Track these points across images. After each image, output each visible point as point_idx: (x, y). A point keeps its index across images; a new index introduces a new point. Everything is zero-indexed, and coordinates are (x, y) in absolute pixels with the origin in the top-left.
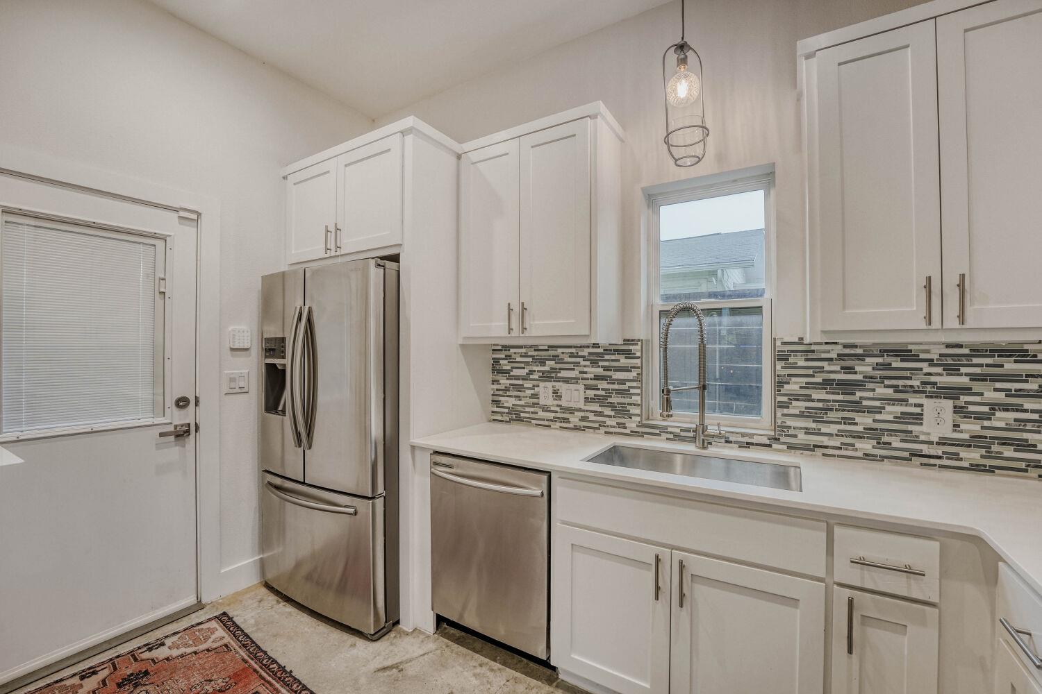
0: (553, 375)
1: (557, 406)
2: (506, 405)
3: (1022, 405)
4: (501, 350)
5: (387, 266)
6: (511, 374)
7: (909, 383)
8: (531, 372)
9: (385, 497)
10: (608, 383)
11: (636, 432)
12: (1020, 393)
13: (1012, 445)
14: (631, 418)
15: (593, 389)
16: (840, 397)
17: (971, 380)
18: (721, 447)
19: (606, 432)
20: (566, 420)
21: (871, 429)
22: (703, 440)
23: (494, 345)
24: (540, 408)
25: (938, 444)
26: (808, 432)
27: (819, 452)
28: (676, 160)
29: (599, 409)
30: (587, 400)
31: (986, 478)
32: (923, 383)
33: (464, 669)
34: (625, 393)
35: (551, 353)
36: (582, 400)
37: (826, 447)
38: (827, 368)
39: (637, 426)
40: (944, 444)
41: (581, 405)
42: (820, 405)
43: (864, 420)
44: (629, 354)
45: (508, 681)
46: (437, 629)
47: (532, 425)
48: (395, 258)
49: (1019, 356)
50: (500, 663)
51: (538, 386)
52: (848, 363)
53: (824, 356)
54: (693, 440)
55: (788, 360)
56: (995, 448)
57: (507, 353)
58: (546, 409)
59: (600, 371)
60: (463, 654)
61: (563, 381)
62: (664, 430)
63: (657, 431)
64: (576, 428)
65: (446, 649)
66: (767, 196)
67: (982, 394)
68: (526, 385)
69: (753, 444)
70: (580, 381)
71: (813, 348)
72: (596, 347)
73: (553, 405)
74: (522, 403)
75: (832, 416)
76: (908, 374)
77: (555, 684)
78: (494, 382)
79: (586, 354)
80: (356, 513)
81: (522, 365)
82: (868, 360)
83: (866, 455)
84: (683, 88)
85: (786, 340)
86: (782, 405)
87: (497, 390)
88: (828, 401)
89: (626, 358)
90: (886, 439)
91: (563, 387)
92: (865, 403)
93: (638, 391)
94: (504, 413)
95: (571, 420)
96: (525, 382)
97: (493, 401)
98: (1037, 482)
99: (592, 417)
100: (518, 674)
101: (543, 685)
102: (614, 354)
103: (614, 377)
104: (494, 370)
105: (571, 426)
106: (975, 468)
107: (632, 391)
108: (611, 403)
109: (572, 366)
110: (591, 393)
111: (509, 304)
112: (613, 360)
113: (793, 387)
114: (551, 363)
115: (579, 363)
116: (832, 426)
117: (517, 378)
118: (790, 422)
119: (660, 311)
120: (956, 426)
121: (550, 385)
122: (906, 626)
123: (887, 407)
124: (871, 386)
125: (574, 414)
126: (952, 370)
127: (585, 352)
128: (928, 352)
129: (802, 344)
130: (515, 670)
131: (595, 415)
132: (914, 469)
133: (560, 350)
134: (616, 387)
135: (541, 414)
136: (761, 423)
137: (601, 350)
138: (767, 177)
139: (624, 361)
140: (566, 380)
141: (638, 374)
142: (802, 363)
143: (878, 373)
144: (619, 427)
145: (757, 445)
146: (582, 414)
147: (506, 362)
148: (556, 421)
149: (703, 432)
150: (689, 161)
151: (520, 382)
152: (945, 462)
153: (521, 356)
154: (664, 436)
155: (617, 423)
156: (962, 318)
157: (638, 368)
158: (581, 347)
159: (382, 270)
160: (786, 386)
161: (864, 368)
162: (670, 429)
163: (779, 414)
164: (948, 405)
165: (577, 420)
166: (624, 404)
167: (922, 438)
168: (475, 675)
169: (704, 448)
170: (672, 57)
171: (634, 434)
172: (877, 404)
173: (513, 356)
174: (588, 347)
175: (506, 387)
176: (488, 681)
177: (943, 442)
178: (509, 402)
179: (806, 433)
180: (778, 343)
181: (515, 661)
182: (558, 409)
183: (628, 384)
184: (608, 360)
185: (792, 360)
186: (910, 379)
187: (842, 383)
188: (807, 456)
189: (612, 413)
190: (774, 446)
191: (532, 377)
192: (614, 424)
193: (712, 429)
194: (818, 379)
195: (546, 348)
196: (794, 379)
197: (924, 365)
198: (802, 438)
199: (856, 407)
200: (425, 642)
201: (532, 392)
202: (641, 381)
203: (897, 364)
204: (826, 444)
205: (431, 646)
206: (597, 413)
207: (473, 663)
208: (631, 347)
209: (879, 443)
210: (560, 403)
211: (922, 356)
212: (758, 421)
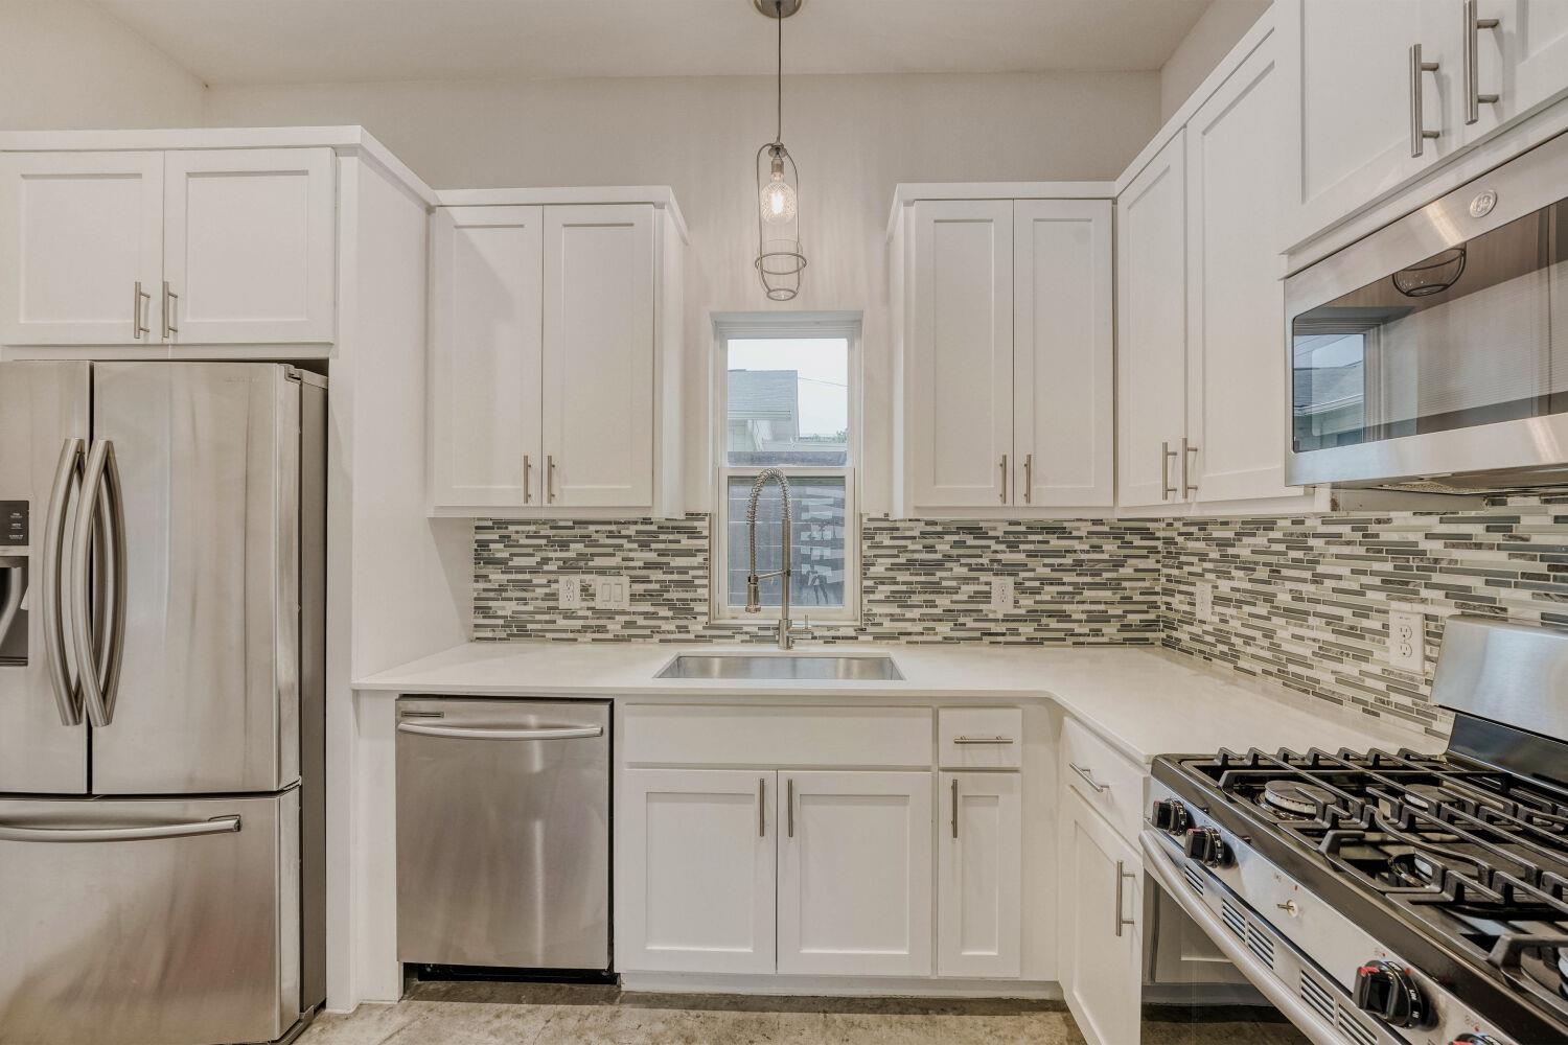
0: (582, 564)
1: (589, 609)
2: (500, 613)
3: (1062, 579)
4: (492, 528)
5: (305, 379)
6: (510, 564)
7: (980, 561)
8: (546, 561)
9: (301, 787)
10: (664, 573)
11: (701, 637)
12: (1061, 568)
13: (1054, 616)
14: (695, 618)
15: (643, 582)
16: (923, 578)
17: (1027, 556)
18: (808, 644)
19: (661, 641)
20: (601, 629)
21: (950, 611)
22: (788, 638)
23: (479, 519)
24: (560, 613)
25: (1003, 621)
26: (893, 618)
27: (904, 639)
28: (770, 291)
29: (652, 609)
30: (633, 597)
31: (1038, 649)
32: (992, 561)
33: (471, 1031)
34: (688, 585)
35: (578, 531)
36: (627, 598)
37: (910, 634)
38: (911, 547)
39: (704, 628)
40: (1008, 620)
41: (626, 605)
42: (904, 588)
43: (944, 602)
44: (693, 533)
45: (548, 1021)
46: (405, 992)
47: (548, 640)
48: (320, 367)
49: (1060, 533)
50: (528, 1003)
51: (556, 581)
52: (929, 542)
53: (908, 534)
54: (773, 640)
55: (873, 538)
56: (1044, 621)
57: (503, 532)
58: (569, 615)
59: (652, 556)
60: (463, 1012)
61: (597, 573)
62: (738, 630)
63: (729, 633)
64: (617, 639)
65: (430, 1016)
66: (851, 346)
67: (1034, 570)
68: (535, 581)
69: (838, 638)
70: (623, 572)
71: (898, 525)
72: (646, 524)
73: (581, 609)
74: (530, 608)
75: (916, 599)
76: (979, 552)
77: (618, 1000)
78: (477, 578)
79: (633, 533)
80: (238, 827)
81: (530, 550)
82: (948, 538)
83: (945, 638)
84: (778, 202)
85: (873, 515)
86: (868, 591)
87: (485, 590)
88: (911, 583)
89: (688, 538)
90: (961, 620)
91: (597, 582)
92: (944, 583)
93: (705, 582)
94: (497, 626)
95: (609, 627)
96: (534, 575)
97: (476, 608)
98: (1072, 649)
99: (641, 621)
100: (560, 1008)
101: (602, 1008)
102: (672, 533)
103: (672, 564)
104: (478, 560)
105: (610, 636)
106: (1030, 642)
107: (697, 582)
108: (668, 600)
109: (611, 550)
110: (639, 588)
111: (526, 458)
112: (670, 542)
113: (878, 570)
114: (577, 548)
115: (622, 546)
116: (915, 610)
117: (520, 570)
118: (877, 609)
119: (729, 477)
120: (1016, 602)
121: (576, 580)
122: (997, 797)
123: (962, 586)
124: (948, 565)
125: (614, 619)
126: (1013, 546)
127: (631, 530)
128: (995, 529)
129: (888, 520)
130: (554, 1003)
131: (645, 618)
132: (984, 648)
133: (592, 528)
134: (675, 577)
135: (562, 623)
136: (843, 613)
137: (653, 528)
138: (851, 326)
139: (686, 542)
140: (602, 571)
141: (705, 559)
142: (887, 542)
143: (955, 552)
144: (680, 632)
145: (843, 638)
146: (627, 618)
147: (501, 546)
148: (585, 632)
149: (788, 628)
150: (783, 295)
151: (527, 577)
152: (1009, 639)
153: (527, 537)
154: (739, 638)
155: (677, 627)
156: (1028, 496)
157: (705, 551)
158: (625, 523)
159: (295, 385)
160: (872, 569)
161: (943, 547)
162: (745, 629)
163: (865, 601)
164: (1010, 580)
165: (619, 627)
166: (687, 600)
167: (991, 616)
168: (491, 1033)
169: (789, 647)
170: (767, 159)
171: (699, 639)
172: (954, 583)
173: (514, 536)
174: (635, 523)
175: (500, 586)
176: (516, 1034)
177: (1007, 619)
178: (507, 608)
179: (892, 620)
180: (865, 520)
181: (551, 992)
182: (589, 613)
183: (692, 573)
184: (664, 542)
185: (878, 538)
186: (981, 556)
187: (923, 563)
188: (894, 645)
189: (670, 614)
190: (861, 638)
191: (546, 568)
192: (672, 627)
193: (798, 624)
194: (902, 560)
195: (571, 524)
196: (880, 560)
197: (991, 543)
198: (888, 626)
199: (936, 588)
200: (387, 1019)
201: (547, 590)
202: (709, 568)
203: (970, 541)
204: (909, 630)
205: (399, 1020)
206: (647, 615)
207: (483, 1019)
208: (696, 524)
209: (956, 625)
210: (592, 604)
211: (991, 533)
212: (840, 611)
